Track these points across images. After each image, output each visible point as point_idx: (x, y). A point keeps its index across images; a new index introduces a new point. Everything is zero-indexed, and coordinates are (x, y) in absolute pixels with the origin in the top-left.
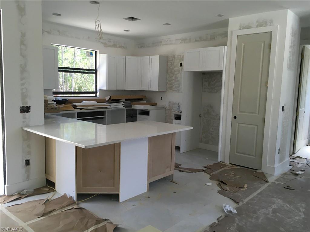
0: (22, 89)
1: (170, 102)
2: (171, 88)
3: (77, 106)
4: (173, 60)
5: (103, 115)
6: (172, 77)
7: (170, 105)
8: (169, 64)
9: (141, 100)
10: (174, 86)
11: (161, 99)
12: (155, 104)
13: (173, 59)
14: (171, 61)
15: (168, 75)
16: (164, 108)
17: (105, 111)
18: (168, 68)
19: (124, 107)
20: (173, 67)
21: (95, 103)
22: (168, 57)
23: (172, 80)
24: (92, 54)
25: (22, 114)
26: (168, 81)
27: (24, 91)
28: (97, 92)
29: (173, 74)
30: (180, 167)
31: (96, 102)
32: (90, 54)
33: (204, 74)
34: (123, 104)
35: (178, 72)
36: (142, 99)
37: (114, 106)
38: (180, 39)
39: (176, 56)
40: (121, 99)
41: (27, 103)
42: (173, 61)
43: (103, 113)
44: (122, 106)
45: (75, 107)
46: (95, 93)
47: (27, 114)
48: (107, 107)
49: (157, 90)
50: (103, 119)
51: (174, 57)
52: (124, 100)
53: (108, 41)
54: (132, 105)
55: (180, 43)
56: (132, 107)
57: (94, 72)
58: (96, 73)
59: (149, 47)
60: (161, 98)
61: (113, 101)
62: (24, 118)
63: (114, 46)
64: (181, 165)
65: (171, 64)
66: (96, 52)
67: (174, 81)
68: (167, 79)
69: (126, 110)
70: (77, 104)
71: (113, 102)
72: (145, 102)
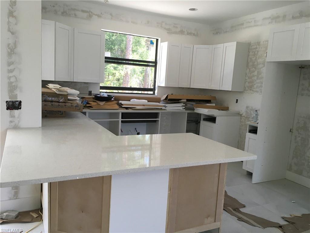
0: (9, 78)
1: (247, 107)
2: (251, 88)
3: (122, 105)
4: (256, 48)
5: (156, 118)
6: (254, 72)
7: (248, 111)
8: (251, 53)
9: (209, 101)
10: (255, 85)
11: (237, 102)
12: (227, 109)
13: (258, 46)
14: (254, 50)
15: (248, 70)
16: (239, 114)
17: (159, 113)
18: (249, 59)
19: (185, 110)
20: (256, 58)
21: (145, 102)
22: (249, 44)
23: (254, 76)
24: (152, 43)
25: (9, 111)
26: (247, 78)
27: (13, 80)
28: (156, 88)
29: (255, 68)
30: (242, 210)
31: (147, 101)
32: (149, 43)
33: (303, 68)
34: (182, 106)
35: (263, 65)
36: (211, 100)
37: (171, 107)
38: (270, 18)
39: (262, 43)
40: (181, 100)
41: (16, 96)
42: (257, 50)
43: (156, 115)
44: (181, 108)
45: (120, 105)
46: (153, 90)
47: (16, 112)
48: (162, 108)
49: (231, 90)
50: (156, 122)
51: (259, 43)
52: (185, 101)
53: (174, 27)
54: (195, 108)
55: (269, 23)
56: (194, 110)
57: (154, 64)
58: (155, 66)
59: (226, 32)
60: (236, 100)
61: (170, 100)
62: (12, 116)
63: (182, 32)
64: (244, 206)
65: (253, 53)
66: (157, 40)
67: (255, 78)
68: (246, 74)
69: (188, 113)
70: (123, 102)
71: (169, 102)
72: (214, 105)
